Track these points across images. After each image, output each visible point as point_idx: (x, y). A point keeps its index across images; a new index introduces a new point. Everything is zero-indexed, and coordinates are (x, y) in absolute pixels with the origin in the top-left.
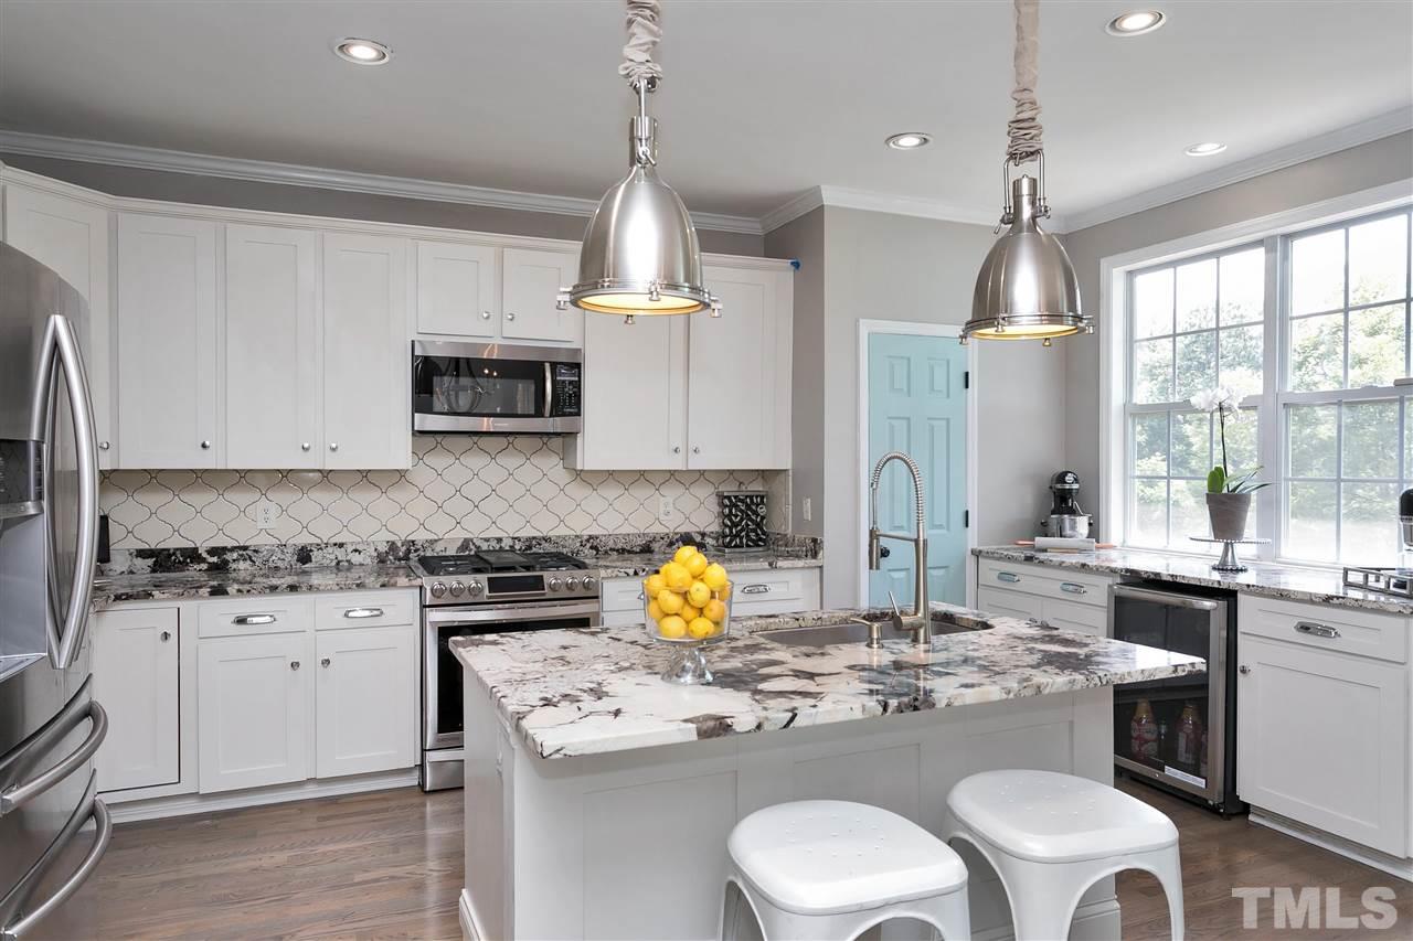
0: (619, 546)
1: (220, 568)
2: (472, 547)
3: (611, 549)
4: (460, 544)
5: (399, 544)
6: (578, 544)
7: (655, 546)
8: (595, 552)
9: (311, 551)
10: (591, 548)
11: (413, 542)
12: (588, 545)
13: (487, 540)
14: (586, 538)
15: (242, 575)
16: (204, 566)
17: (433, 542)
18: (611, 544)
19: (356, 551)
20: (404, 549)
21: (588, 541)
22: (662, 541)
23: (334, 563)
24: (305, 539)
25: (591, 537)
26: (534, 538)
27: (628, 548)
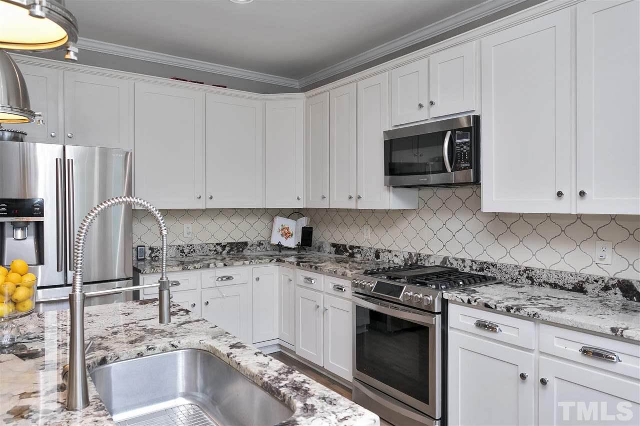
0: (552, 281)
1: (352, 255)
2: (448, 263)
3: (544, 282)
4: (442, 260)
5: (413, 255)
6: (517, 273)
7: (588, 287)
8: (530, 282)
9: (380, 253)
10: (527, 278)
11: (419, 254)
12: (525, 275)
13: (456, 260)
14: (523, 268)
15: (358, 260)
16: (348, 254)
17: (428, 256)
18: (544, 278)
19: (396, 255)
20: (415, 258)
21: (525, 271)
22: (596, 284)
23: (387, 261)
24: (379, 246)
25: (527, 269)
26: (485, 263)
27: (561, 284)
